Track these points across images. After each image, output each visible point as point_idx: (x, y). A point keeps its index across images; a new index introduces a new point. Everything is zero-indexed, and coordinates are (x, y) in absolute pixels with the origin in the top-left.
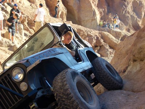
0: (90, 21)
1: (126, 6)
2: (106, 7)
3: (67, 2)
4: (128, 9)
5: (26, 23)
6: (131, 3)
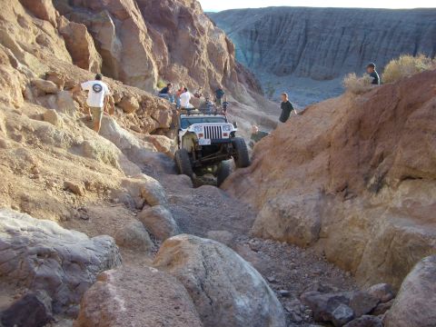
1: (199, 53)
2: (167, 51)
4: (202, 58)
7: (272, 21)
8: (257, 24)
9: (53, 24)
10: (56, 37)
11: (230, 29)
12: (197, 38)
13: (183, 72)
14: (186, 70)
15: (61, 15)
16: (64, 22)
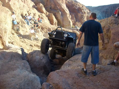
0: (68, 25)
1: (84, 18)
2: (75, 19)
3: (57, 18)
4: (85, 20)
5: (40, 28)
6: (86, 17)
7: (111, 8)
8: (107, 9)
9: (45, 14)
10: (45, 17)
11: (99, 11)
12: (83, 15)
13: (79, 24)
14: (80, 23)
15: (47, 11)
16: (48, 13)
